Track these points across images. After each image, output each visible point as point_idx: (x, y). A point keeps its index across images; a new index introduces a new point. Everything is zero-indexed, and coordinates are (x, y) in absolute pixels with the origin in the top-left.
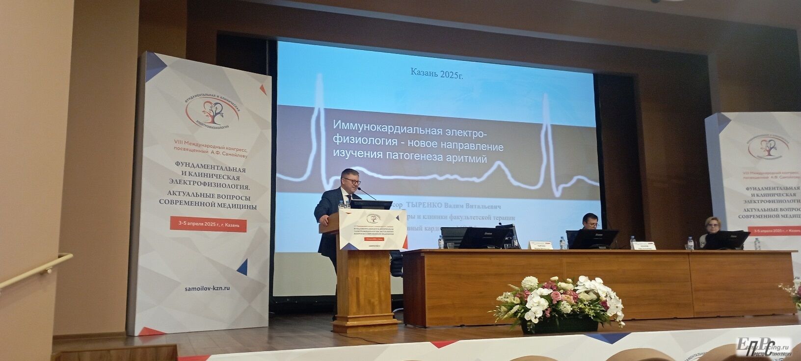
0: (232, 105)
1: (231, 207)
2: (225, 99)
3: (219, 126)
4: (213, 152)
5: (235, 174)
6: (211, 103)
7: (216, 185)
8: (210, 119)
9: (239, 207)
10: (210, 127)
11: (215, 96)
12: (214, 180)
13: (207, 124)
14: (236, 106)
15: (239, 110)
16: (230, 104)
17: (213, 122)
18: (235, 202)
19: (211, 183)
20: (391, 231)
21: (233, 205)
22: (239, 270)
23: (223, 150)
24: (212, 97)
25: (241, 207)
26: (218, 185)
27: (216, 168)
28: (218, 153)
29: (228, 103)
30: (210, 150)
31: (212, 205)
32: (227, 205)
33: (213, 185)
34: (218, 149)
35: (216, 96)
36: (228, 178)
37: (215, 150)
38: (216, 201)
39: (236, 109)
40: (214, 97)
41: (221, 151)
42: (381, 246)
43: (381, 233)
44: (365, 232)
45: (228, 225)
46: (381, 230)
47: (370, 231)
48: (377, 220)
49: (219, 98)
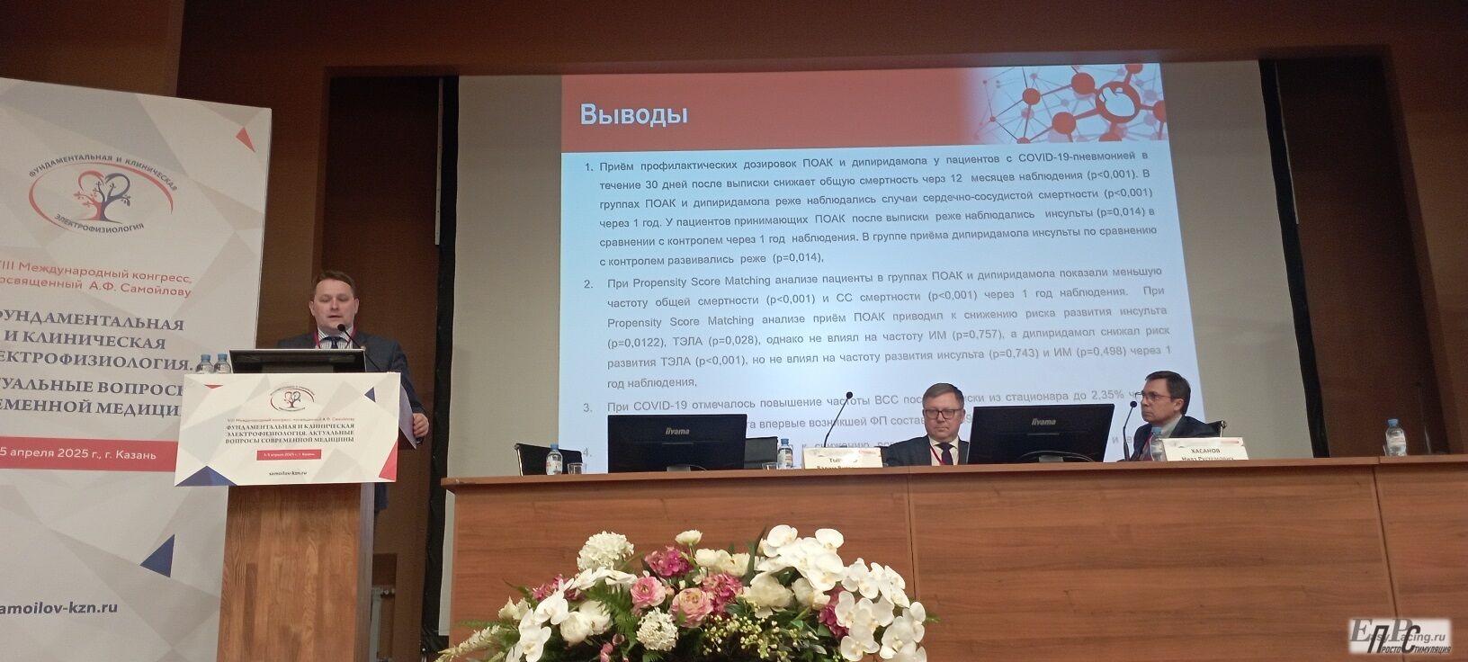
0: (156, 178)
1: (136, 411)
2: (139, 165)
3: (117, 226)
4: (94, 285)
5: (154, 335)
6: (97, 174)
7: (98, 360)
8: (94, 211)
9: (158, 411)
10: (92, 229)
11: (110, 158)
12: (95, 349)
13: (84, 223)
14: (167, 180)
15: (175, 188)
16: (152, 174)
17: (102, 217)
18: (147, 398)
19: (85, 357)
20: (345, 433)
21: (141, 406)
22: (148, 564)
23: (125, 280)
24: (104, 161)
25: (165, 411)
26: (100, 361)
27: (100, 321)
28: (108, 286)
29: (148, 173)
30: (87, 280)
31: (84, 407)
32: (125, 408)
33: (88, 360)
34: (106, 279)
35: (114, 161)
36: (134, 343)
37: (100, 281)
38: (95, 397)
39: (167, 187)
40: (109, 162)
41: (117, 282)
42: (310, 473)
43: (313, 437)
44: (257, 437)
45: (123, 454)
46: (313, 430)
47: (277, 431)
48: (305, 401)
49: (123, 163)
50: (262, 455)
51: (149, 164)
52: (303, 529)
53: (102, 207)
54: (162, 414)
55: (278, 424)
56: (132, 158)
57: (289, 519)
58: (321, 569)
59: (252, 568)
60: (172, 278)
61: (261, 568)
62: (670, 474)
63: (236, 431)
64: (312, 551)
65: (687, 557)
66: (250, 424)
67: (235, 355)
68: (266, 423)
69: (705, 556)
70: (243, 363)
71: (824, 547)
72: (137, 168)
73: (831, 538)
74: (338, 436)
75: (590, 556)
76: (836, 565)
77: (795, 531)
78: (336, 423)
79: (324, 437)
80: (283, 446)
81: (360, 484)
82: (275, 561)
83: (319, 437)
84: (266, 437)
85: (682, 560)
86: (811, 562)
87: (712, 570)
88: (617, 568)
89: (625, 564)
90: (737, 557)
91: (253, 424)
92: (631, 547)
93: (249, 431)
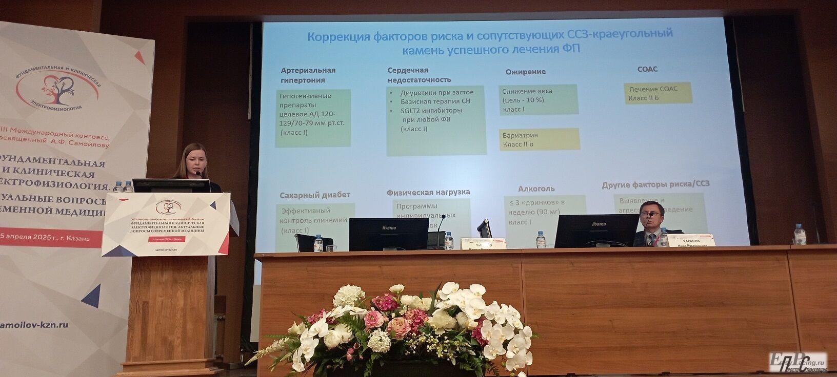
0: (89, 80)
1: (78, 213)
2: (79, 72)
3: (67, 107)
4: (53, 141)
5: (88, 170)
6: (54, 77)
7: (56, 184)
10: (52, 109)
11: (62, 68)
12: (54, 178)
13: (47, 105)
14: (95, 81)
16: (86, 77)
17: (58, 102)
18: (84, 206)
19: (48, 182)
20: (199, 227)
21: (81, 211)
22: (86, 300)
23: (71, 138)
24: (59, 70)
25: (95, 214)
27: (57, 162)
28: (62, 142)
29: (84, 77)
30: (49, 138)
31: (49, 211)
32: (71, 212)
33: (51, 184)
34: (61, 138)
35: (65, 68)
36: (76, 174)
37: (57, 139)
38: (54, 205)
39: (95, 85)
40: (62, 70)
41: (67, 139)
42: (179, 250)
43: (181, 229)
44: (149, 229)
45: (71, 238)
46: (180, 225)
47: (160, 225)
48: (175, 209)
49: (69, 71)
50: (151, 239)
51: (86, 72)
52: (175, 281)
53: (58, 96)
54: (93, 215)
55: (160, 221)
56: (75, 68)
57: (167, 276)
58: (185, 305)
59: (146, 303)
60: (98, 137)
61: (151, 305)
62: (385, 252)
63: (137, 225)
64: (180, 294)
65: (395, 299)
66: (144, 222)
67: (135, 182)
68: (154, 221)
69: (406, 299)
70: (140, 187)
71: (475, 294)
72: (78, 74)
73: (480, 289)
74: (195, 229)
75: (341, 299)
76: (482, 305)
77: (458, 285)
78: (194, 221)
79: (187, 229)
80: (163, 234)
81: (207, 256)
82: (159, 299)
83: (185, 229)
84: (154, 229)
85: (393, 301)
86: (467, 303)
87: (410, 307)
88: (356, 306)
89: (360, 303)
90: (424, 300)
91: (146, 221)
92: (363, 294)
93: (144, 225)
